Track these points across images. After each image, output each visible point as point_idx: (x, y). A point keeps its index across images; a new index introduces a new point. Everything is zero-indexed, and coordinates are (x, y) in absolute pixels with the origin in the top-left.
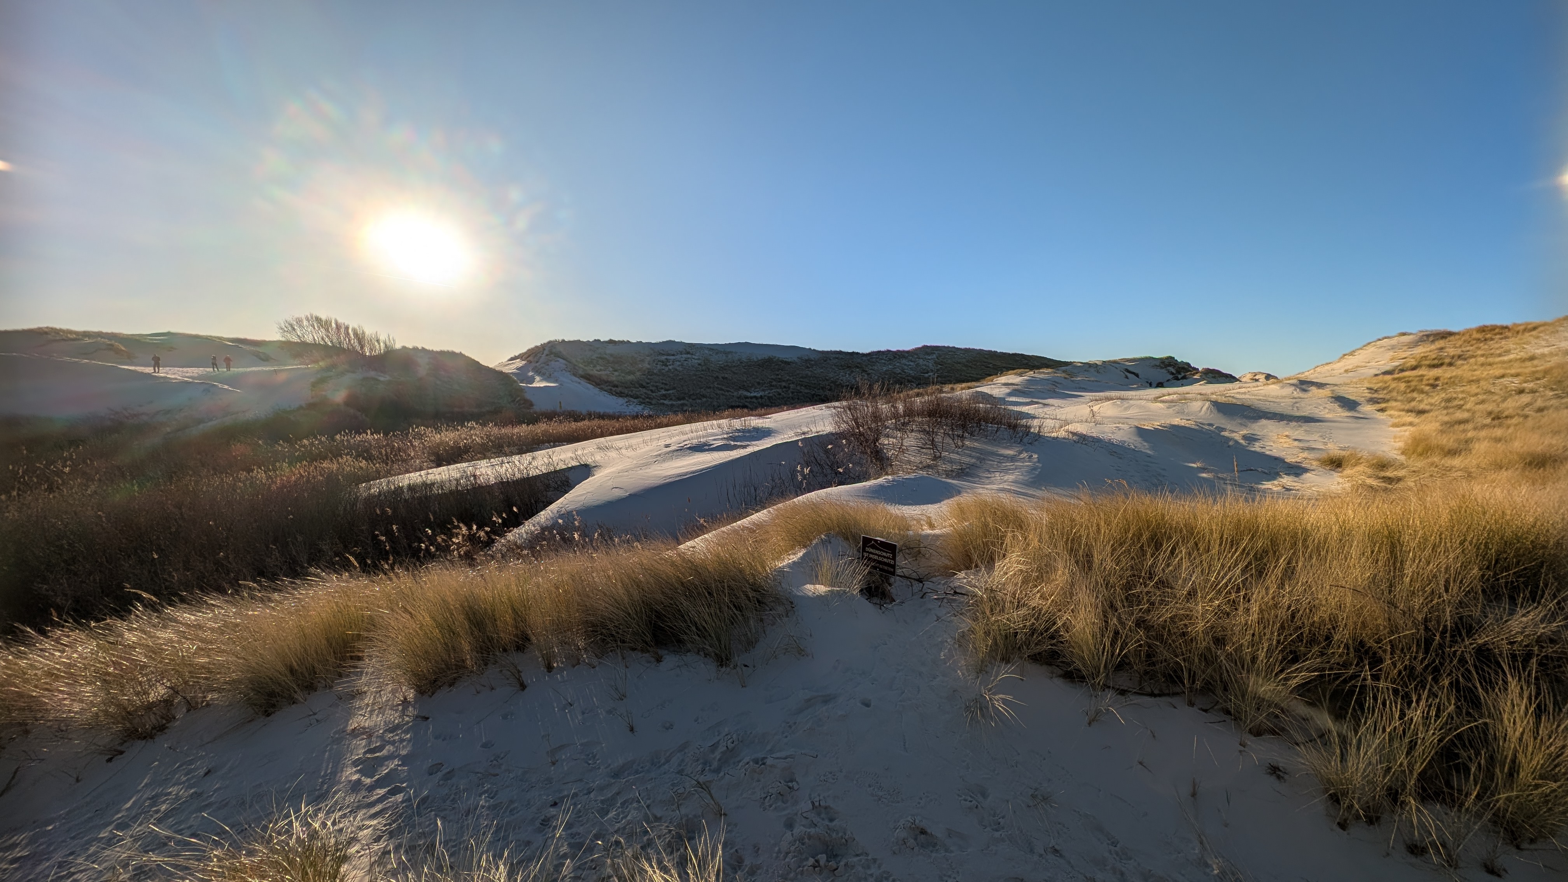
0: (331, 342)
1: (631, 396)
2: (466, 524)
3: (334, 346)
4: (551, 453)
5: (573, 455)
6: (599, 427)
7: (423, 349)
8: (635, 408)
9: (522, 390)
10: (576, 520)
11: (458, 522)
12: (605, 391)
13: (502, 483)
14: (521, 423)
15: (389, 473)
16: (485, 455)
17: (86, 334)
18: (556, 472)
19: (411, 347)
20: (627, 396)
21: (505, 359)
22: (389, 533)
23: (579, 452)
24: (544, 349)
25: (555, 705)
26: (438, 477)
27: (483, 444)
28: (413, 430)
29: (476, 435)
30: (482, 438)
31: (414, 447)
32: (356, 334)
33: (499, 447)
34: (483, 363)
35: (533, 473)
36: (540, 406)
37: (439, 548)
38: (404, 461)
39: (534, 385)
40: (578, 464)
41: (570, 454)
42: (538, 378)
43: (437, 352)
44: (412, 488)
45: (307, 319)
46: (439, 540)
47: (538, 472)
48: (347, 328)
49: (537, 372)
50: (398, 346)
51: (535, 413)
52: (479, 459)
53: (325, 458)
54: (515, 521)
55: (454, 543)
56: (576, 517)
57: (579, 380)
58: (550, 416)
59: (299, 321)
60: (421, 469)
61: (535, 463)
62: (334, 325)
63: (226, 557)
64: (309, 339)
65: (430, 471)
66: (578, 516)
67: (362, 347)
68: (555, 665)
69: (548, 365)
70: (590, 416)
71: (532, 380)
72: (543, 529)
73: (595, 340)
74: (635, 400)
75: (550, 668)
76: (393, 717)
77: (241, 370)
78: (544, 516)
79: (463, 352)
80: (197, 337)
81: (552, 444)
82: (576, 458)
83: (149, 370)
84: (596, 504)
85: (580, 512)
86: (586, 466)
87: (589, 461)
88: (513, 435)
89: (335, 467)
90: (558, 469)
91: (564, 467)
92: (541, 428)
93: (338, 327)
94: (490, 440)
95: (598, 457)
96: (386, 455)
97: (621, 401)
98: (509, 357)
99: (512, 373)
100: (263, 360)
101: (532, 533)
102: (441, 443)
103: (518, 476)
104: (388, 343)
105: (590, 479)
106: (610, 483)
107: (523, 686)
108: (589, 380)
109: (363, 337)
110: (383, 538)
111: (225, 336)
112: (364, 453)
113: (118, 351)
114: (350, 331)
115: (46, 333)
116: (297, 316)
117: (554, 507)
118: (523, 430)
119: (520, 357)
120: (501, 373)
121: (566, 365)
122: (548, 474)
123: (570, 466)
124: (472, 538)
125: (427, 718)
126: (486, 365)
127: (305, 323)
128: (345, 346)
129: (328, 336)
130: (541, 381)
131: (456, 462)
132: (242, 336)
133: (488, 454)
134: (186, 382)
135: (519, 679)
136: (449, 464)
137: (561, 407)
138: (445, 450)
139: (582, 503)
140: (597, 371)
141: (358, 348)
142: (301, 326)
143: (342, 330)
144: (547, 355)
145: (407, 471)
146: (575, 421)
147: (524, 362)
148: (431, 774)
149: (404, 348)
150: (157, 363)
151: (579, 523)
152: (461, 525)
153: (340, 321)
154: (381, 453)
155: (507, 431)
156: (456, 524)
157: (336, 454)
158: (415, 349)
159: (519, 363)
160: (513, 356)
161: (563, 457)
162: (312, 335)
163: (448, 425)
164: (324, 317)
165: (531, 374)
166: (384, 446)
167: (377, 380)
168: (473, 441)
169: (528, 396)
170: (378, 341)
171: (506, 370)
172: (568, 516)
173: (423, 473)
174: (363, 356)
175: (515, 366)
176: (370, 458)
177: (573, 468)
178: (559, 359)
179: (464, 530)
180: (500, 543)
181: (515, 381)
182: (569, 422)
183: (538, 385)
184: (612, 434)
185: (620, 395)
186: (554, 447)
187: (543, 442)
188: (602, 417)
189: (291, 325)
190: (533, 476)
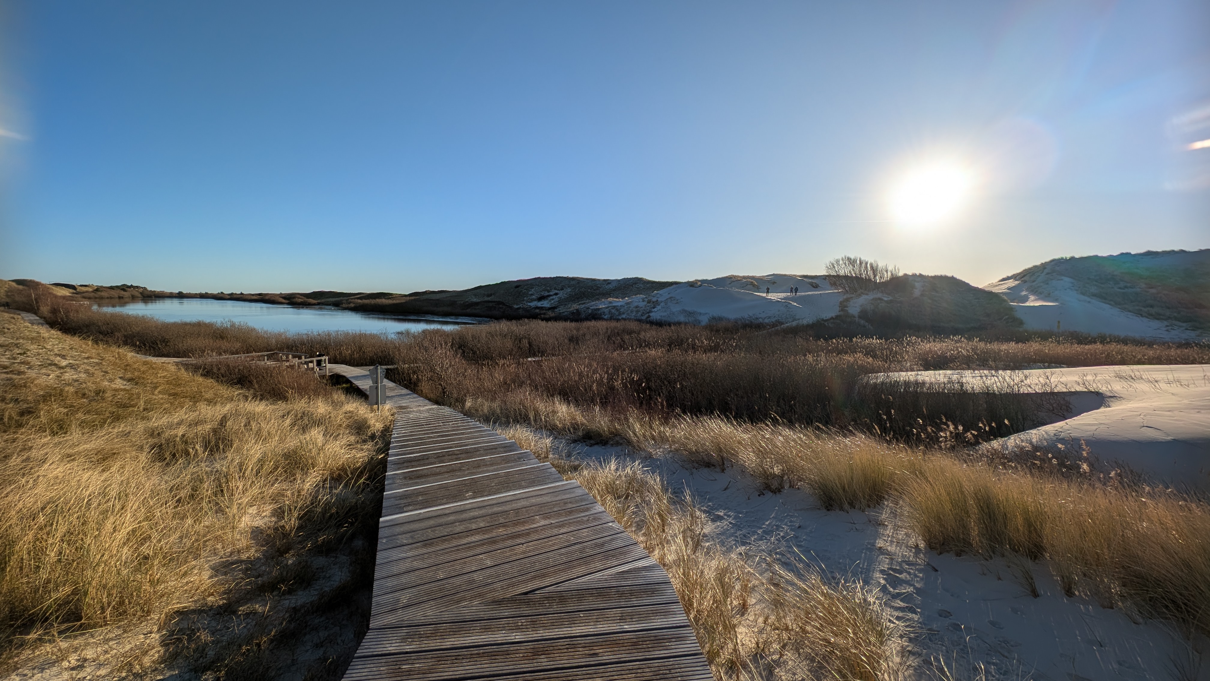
0: (855, 274)
1: (1176, 319)
2: (953, 424)
3: (856, 277)
4: (1049, 374)
5: (1080, 380)
6: (1121, 353)
7: (921, 275)
8: (1180, 333)
9: (1012, 308)
10: (1084, 450)
11: (947, 420)
12: (1130, 311)
13: (988, 394)
14: (1008, 340)
15: (889, 370)
16: (969, 366)
17: (744, 277)
18: (1052, 394)
19: (910, 274)
20: (1169, 318)
21: (995, 280)
22: (888, 414)
23: (1089, 378)
24: (1045, 268)
25: (1077, 632)
26: (927, 379)
27: (969, 356)
28: (906, 339)
29: (961, 347)
30: (967, 350)
31: (907, 352)
32: (872, 267)
33: (984, 360)
34: (974, 284)
35: (1024, 390)
36: (1032, 325)
37: (928, 436)
38: (899, 362)
39: (1027, 304)
40: (1086, 390)
41: (1076, 378)
42: (1032, 297)
43: (932, 277)
44: (907, 384)
45: (843, 260)
46: (929, 429)
47: (1030, 391)
48: (866, 263)
49: (1032, 291)
50: (901, 274)
51: (1026, 331)
52: (963, 369)
53: (846, 353)
54: (1001, 432)
55: (941, 437)
56: (1084, 447)
57: (1088, 299)
58: (1044, 336)
59: (837, 261)
60: (912, 370)
61: (1028, 381)
62: (858, 262)
63: (795, 405)
64: (842, 273)
65: (920, 373)
66: (1087, 446)
67: (875, 276)
68: (1077, 593)
69: (1047, 284)
70: (1103, 339)
71: (1025, 299)
72: (1036, 448)
73: (1122, 254)
74: (1184, 324)
75: (1069, 593)
76: (910, 555)
77: (803, 294)
78: (1036, 435)
79: (955, 276)
80: (785, 275)
81: (1046, 364)
82: (1084, 384)
83: (764, 295)
84: (1113, 438)
85: (1089, 442)
86: (1098, 394)
87: (1103, 389)
88: (1000, 351)
89: (851, 359)
90: (1056, 391)
91: (1065, 390)
92: (1034, 347)
93: (861, 263)
94: (975, 353)
95: (1118, 387)
96: (886, 355)
97: (1155, 324)
98: (1001, 278)
99: (1002, 293)
100: (814, 287)
101: (1022, 448)
102: (930, 351)
103: (1006, 390)
104: (894, 272)
105: (1102, 409)
106: (1139, 419)
107: (1035, 594)
108: (1105, 299)
109: (877, 270)
110: (885, 417)
111: (798, 274)
112: (870, 352)
113: (754, 285)
114: (868, 265)
115: (731, 278)
116: (837, 258)
117: (1050, 429)
118: (1011, 347)
119: (1014, 277)
120: (991, 293)
121: (1072, 283)
122: (1044, 394)
123: (1073, 390)
124: (957, 436)
125: (936, 571)
126: (976, 286)
127: (841, 262)
128: (864, 276)
129: (853, 270)
130: (1036, 300)
131: (941, 369)
132: (805, 274)
133: (974, 366)
134: (778, 301)
135: (1031, 584)
136: (935, 369)
137: (1058, 327)
138: (933, 357)
139: (1091, 433)
140: (1120, 288)
141: (872, 277)
142: (838, 265)
143: (863, 265)
144: (1048, 274)
145: (901, 370)
146: (1080, 342)
147: (1017, 282)
148: (941, 616)
149: (905, 275)
150: (768, 292)
151: (1087, 453)
152: (950, 423)
153: (863, 259)
154: (883, 354)
155: (995, 346)
156: (944, 420)
157: (853, 350)
158: (914, 275)
159: (1012, 283)
160: (1005, 276)
161: (1064, 379)
162: (844, 271)
163: (935, 337)
164: (852, 257)
165: (1024, 293)
166: (885, 349)
167: (882, 300)
168: (959, 352)
169: (1019, 315)
170: (887, 271)
171: (995, 290)
172: (1073, 443)
173: (913, 373)
174: (875, 282)
175: (1006, 286)
176: (874, 357)
177: (1076, 393)
178: (1063, 277)
179: (951, 428)
180: (985, 446)
181: (1005, 301)
182: (1072, 344)
183: (1032, 304)
184: (1140, 362)
185: (1157, 317)
186: (1049, 367)
187: (1035, 361)
188: (1125, 341)
189: (833, 264)
190: (1023, 393)
